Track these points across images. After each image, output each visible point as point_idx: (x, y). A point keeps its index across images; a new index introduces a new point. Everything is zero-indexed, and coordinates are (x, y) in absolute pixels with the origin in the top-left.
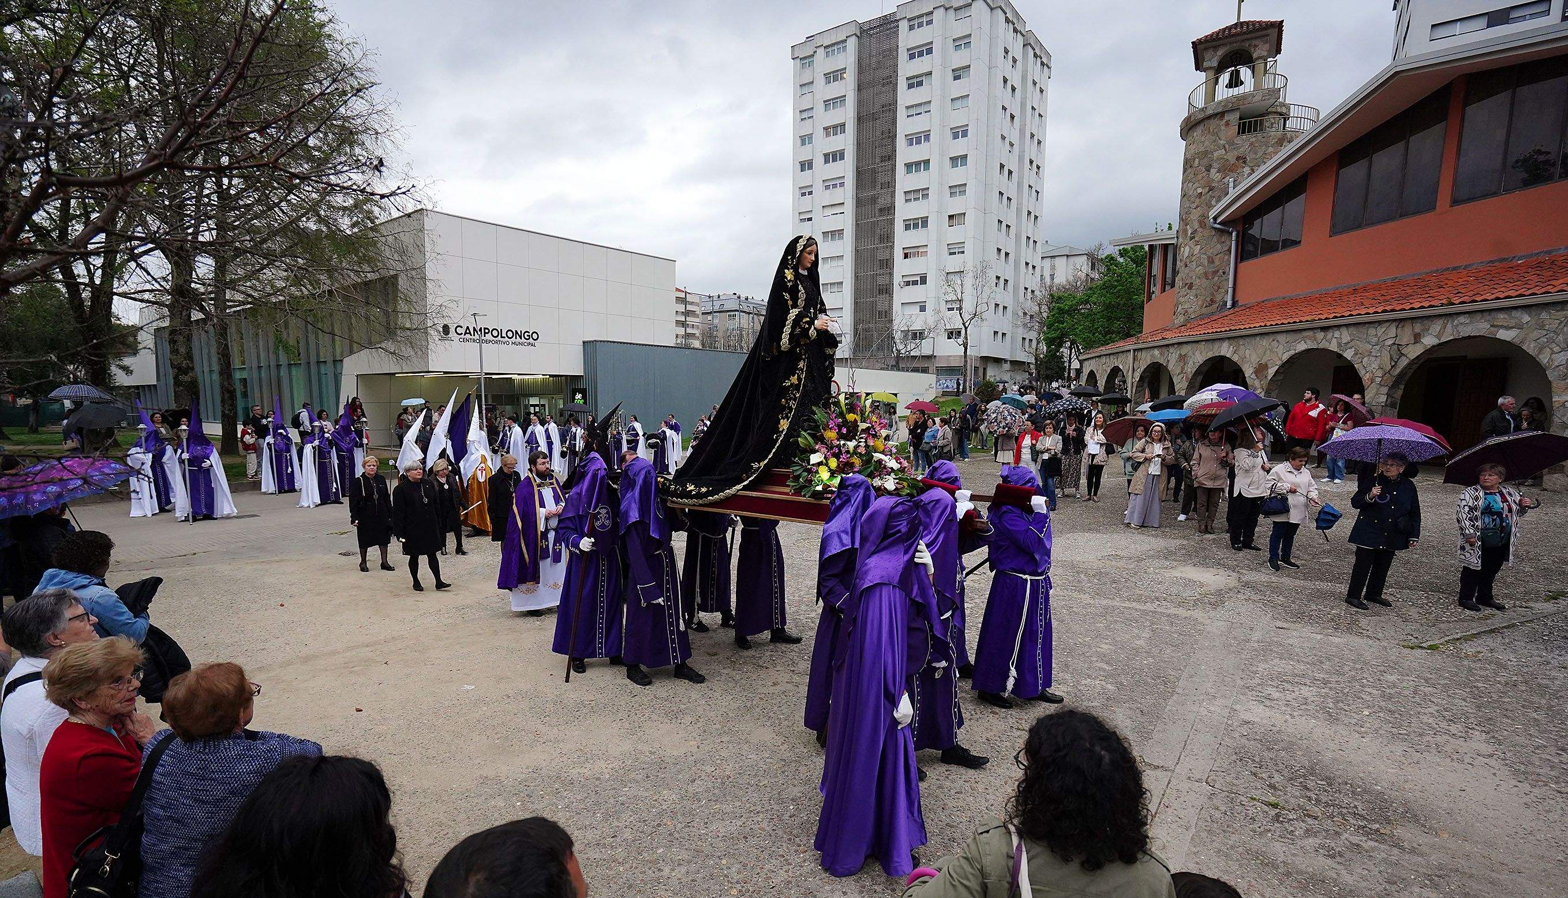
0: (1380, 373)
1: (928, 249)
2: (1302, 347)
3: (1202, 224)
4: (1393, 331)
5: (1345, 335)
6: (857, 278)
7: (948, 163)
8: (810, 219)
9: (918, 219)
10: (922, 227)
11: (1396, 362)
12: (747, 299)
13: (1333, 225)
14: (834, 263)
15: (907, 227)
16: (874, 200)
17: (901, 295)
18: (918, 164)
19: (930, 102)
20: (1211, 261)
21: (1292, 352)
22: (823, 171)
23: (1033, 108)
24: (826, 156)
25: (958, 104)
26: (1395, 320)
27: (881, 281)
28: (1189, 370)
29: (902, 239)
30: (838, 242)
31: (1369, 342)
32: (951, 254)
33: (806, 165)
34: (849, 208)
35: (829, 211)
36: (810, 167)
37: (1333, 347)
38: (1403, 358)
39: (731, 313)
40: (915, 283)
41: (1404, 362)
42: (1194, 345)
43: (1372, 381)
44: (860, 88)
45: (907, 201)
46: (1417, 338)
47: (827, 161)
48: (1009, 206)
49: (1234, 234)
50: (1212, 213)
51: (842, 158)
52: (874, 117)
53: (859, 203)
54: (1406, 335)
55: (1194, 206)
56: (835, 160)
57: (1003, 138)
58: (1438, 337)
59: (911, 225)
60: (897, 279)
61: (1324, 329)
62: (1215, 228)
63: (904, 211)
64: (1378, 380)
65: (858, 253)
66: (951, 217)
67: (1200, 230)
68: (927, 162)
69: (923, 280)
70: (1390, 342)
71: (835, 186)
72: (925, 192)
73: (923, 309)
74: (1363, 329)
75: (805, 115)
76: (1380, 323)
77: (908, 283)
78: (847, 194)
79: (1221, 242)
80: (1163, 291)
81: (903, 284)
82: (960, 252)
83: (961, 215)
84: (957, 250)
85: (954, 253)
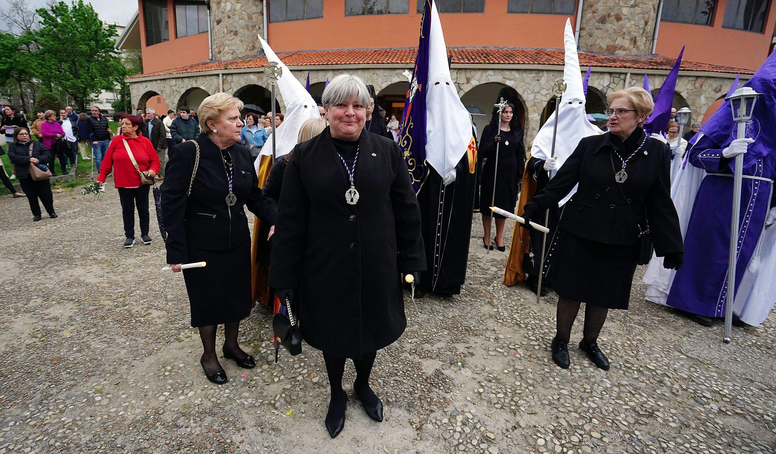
13: (347, 11)
20: (250, 18)
46: (468, 80)
49: (265, 2)
54: (462, 78)
58: (479, 81)
79: (257, 6)
80: (176, 37)
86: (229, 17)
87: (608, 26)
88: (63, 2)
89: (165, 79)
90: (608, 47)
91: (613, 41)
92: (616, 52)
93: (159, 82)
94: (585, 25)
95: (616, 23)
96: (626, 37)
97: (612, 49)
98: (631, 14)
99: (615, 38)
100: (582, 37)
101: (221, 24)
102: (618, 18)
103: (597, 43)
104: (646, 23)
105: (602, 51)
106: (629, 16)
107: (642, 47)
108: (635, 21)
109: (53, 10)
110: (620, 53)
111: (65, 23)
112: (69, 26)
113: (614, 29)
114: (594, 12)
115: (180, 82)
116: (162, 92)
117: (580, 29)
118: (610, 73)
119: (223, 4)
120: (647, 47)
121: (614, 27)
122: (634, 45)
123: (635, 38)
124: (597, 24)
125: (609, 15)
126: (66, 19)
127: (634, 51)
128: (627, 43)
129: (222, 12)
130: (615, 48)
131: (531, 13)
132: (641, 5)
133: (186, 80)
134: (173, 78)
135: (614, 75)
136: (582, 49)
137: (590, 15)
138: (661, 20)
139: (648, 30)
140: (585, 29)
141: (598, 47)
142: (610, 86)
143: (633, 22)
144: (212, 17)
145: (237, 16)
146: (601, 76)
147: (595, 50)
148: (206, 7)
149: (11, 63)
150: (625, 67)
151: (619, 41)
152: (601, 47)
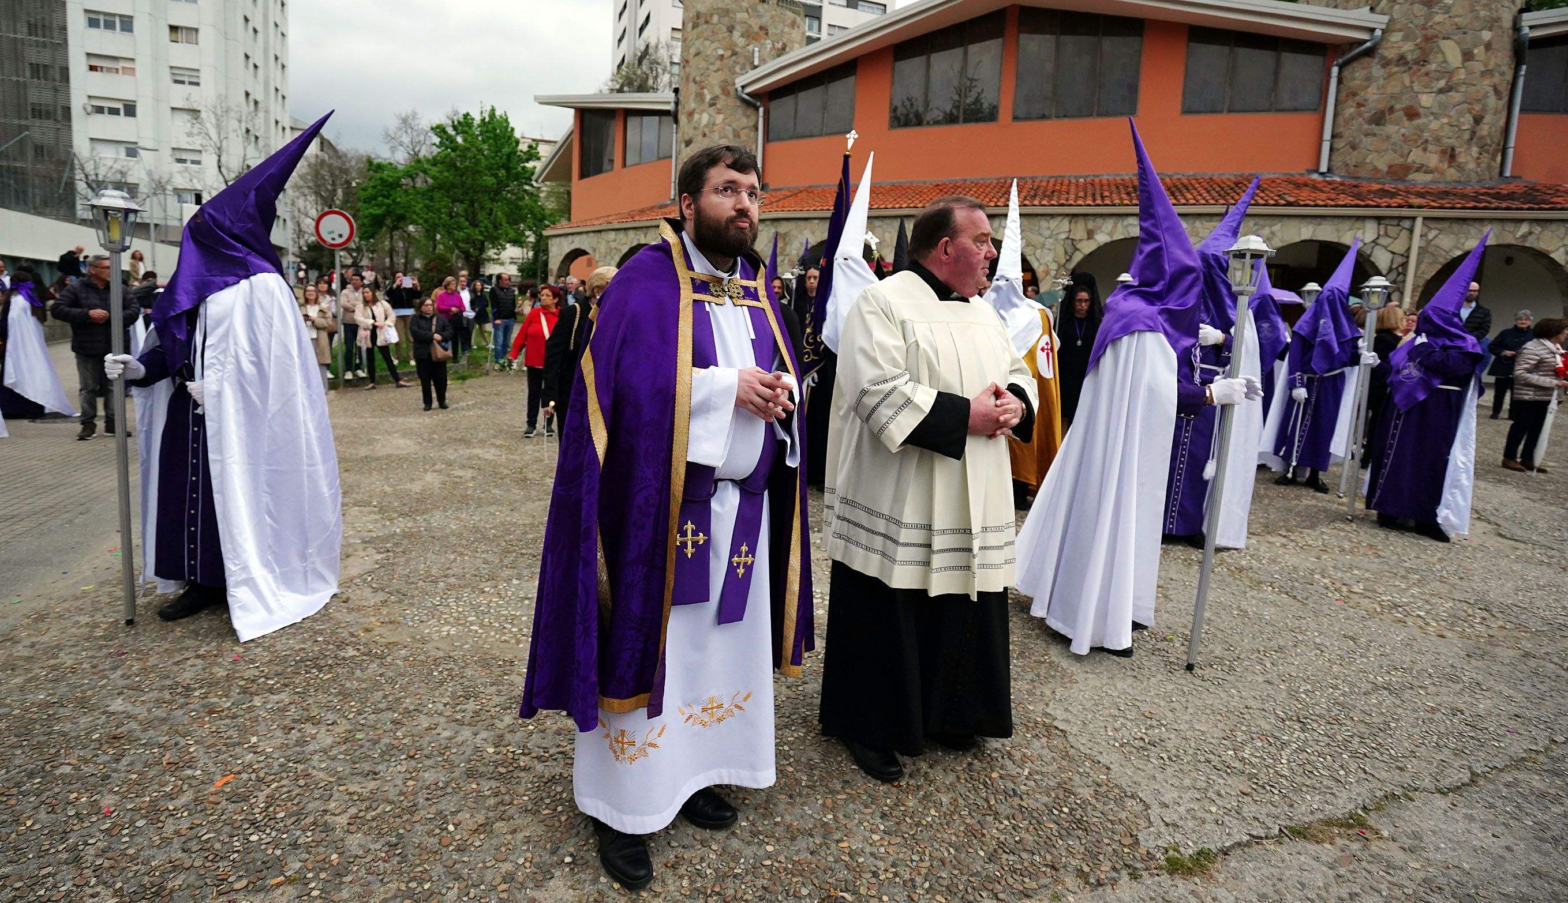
0: (1054, 266)
1: (137, 65)
3: (725, 92)
4: (1065, 224)
9: (114, 15)
10: (122, 29)
11: (1071, 257)
13: (892, 119)
15: (93, 23)
17: (85, 126)
26: (1067, 215)
28: (794, 252)
29: (84, 38)
31: (1041, 235)
32: (176, 82)
38: (1077, 253)
40: (114, 112)
41: (1078, 257)
42: (802, 223)
43: (1047, 273)
46: (1090, 235)
48: (255, 40)
49: (761, 110)
50: (740, 81)
54: (1079, 231)
55: (713, 68)
58: (1110, 234)
59: (98, 21)
60: (78, 102)
62: (743, 100)
64: (1053, 273)
66: (173, 29)
67: (722, 97)
69: (130, 110)
70: (1064, 236)
73: (132, 153)
74: (1035, 220)
76: (1052, 216)
77: (100, 110)
79: (748, 117)
80: (624, 165)
81: (89, 109)
82: (191, 83)
83: (189, 29)
84: (186, 79)
85: (183, 82)
86: (705, 135)
87: (1390, 129)
88: (468, 114)
89: (599, 231)
90: (1390, 167)
91: (1401, 156)
92: (1411, 177)
93: (592, 235)
94: (1341, 129)
95: (1406, 123)
96: (1430, 147)
97: (1400, 172)
98: (1441, 105)
99: (1406, 152)
100: (1338, 150)
101: (692, 145)
102: (1412, 114)
103: (1368, 161)
104: (1478, 120)
105: (1379, 176)
106: (1435, 110)
107: (1472, 166)
108: (1449, 117)
109: (455, 128)
110: (1420, 178)
111: (468, 145)
112: (473, 149)
113: (1403, 135)
114: (1359, 105)
115: (622, 235)
116: (594, 250)
117: (1333, 137)
118: (1379, 219)
119: (696, 116)
120: (1483, 165)
121: (1403, 131)
122: (1450, 163)
123: (1453, 149)
124: (1366, 126)
125: (1391, 110)
126: (469, 139)
127: (1452, 173)
128: (1433, 160)
129: (695, 128)
130: (1407, 169)
131: (1230, 111)
132: (1463, 89)
133: (631, 233)
134: (613, 230)
135: (1387, 222)
136: (1336, 172)
137: (1352, 110)
138: (1522, 110)
139: (1485, 133)
140: (1341, 137)
141: (1370, 167)
142: (1378, 241)
143: (1445, 120)
144: (680, 135)
145: (716, 134)
146: (1358, 224)
147: (1363, 173)
148: (670, 119)
149: (388, 206)
150: (1411, 206)
151: (1416, 156)
152: (1376, 169)
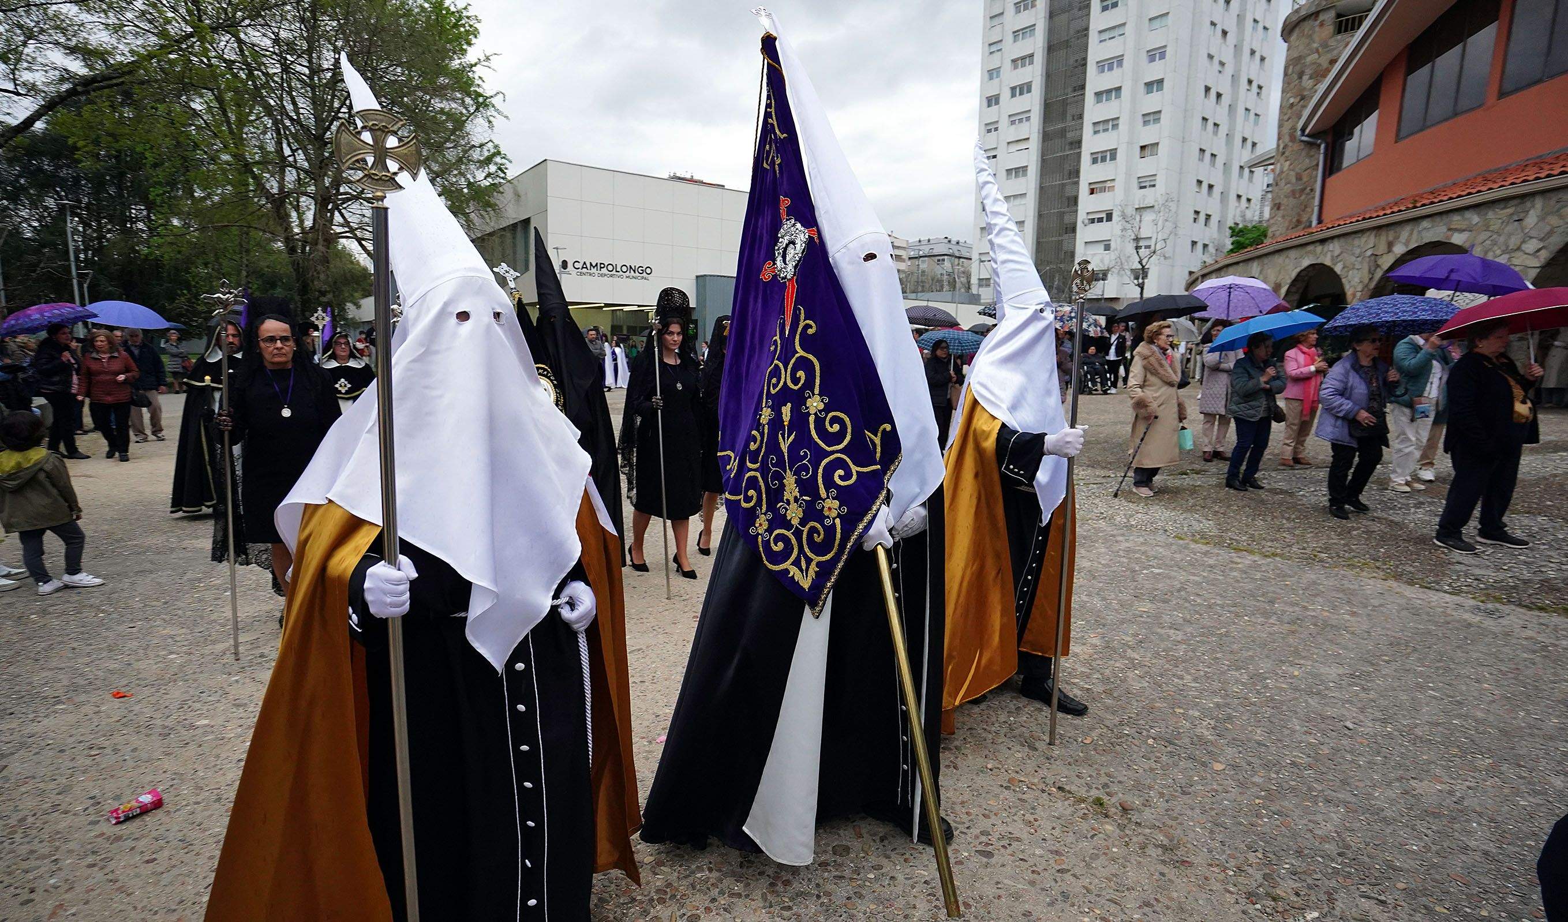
0: (1360, 288)
1: (1116, 183)
2: (1306, 263)
3: (1292, 136)
4: (1372, 240)
5: (1335, 247)
6: (1040, 216)
7: (1142, 88)
8: (995, 157)
9: (1106, 151)
10: (1110, 160)
11: (1373, 275)
12: (958, 243)
13: (1398, 131)
14: (1018, 201)
15: (1095, 161)
16: (1063, 132)
17: (1084, 233)
18: (1109, 92)
19: (1124, 24)
20: (1299, 178)
21: (1298, 270)
22: (1010, 105)
23: (1255, 21)
24: (1013, 89)
25: (1156, 24)
27: (1067, 219)
29: (1089, 173)
30: (1022, 180)
32: (1141, 188)
33: (992, 101)
34: (1034, 145)
35: (1014, 148)
36: (997, 103)
37: (1328, 262)
38: (1378, 270)
39: (939, 258)
40: (1100, 220)
43: (1354, 295)
44: (1052, 15)
45: (1096, 132)
46: (1390, 245)
47: (1013, 95)
48: (1215, 133)
49: (1323, 146)
50: (1299, 125)
51: (1029, 91)
52: (1066, 44)
53: (1046, 137)
54: (1381, 244)
56: (1021, 94)
57: (1211, 57)
58: (1406, 244)
59: (1098, 158)
60: (1082, 216)
61: (1323, 241)
62: (1303, 141)
63: (1091, 143)
65: (1042, 190)
66: (1143, 148)
68: (1118, 89)
69: (1109, 217)
70: (1369, 253)
71: (1021, 121)
72: (1115, 122)
73: (1107, 248)
75: (994, 48)
77: (1092, 221)
78: (1033, 129)
79: (1309, 157)
81: (1087, 221)
82: (1151, 186)
83: (1152, 145)
84: (1147, 184)
85: (1145, 187)
